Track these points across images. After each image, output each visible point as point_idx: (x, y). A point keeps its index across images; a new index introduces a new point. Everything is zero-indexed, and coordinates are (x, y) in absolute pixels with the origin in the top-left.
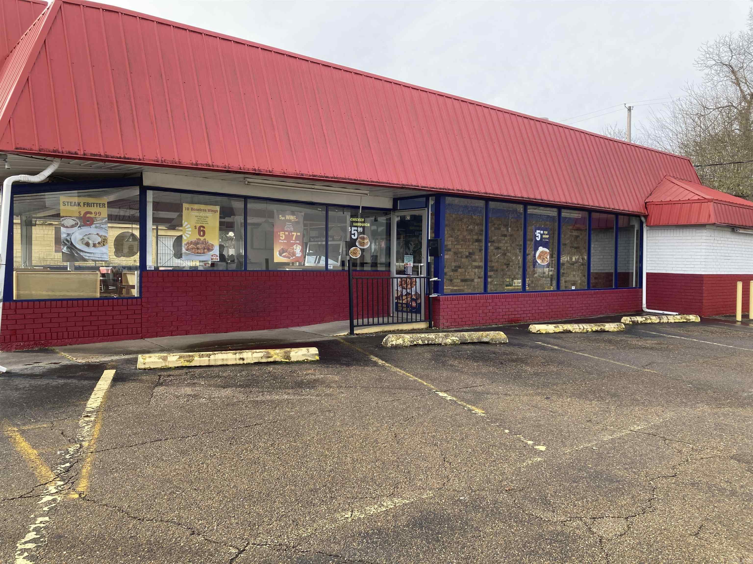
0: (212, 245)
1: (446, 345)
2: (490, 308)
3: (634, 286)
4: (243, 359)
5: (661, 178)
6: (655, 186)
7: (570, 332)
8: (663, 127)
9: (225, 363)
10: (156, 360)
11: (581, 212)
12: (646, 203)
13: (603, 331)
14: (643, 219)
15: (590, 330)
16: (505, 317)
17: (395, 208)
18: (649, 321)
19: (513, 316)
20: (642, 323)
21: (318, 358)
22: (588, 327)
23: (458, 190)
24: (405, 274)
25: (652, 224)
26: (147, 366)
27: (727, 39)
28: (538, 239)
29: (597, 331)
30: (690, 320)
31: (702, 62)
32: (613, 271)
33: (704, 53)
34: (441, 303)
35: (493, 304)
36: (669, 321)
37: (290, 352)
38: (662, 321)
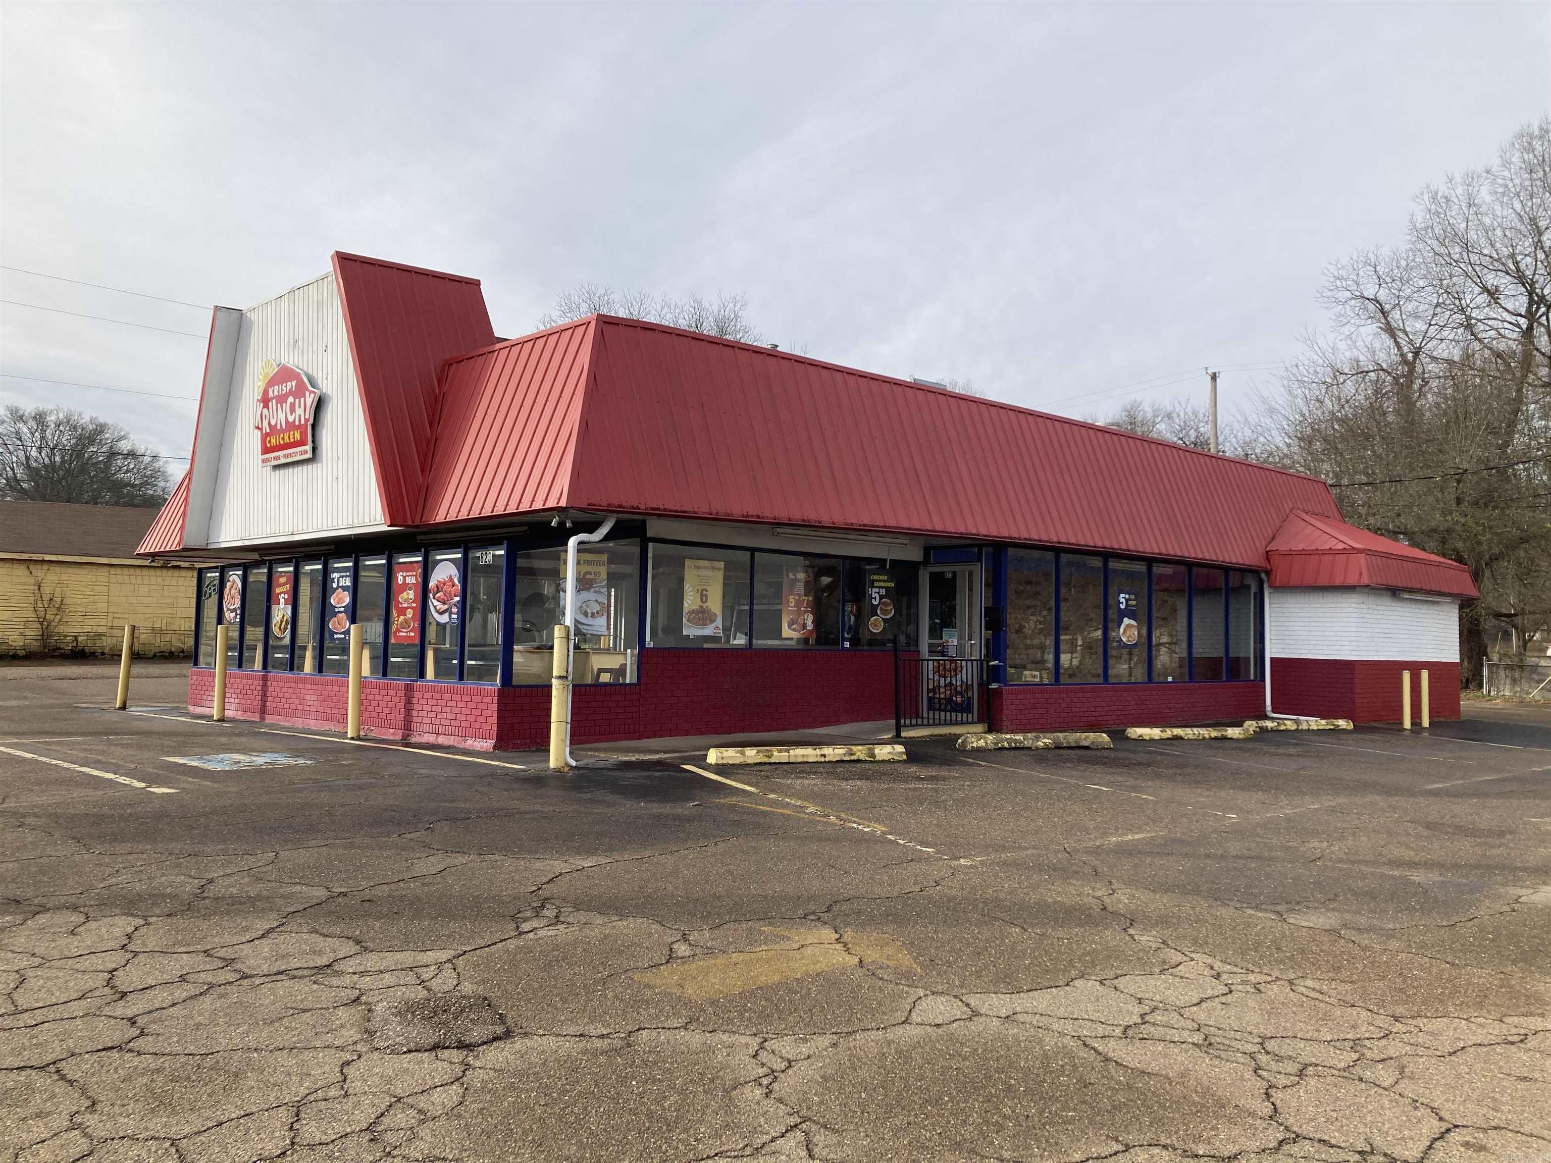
0: (715, 615)
1: (1037, 749)
2: (1064, 705)
3: (1252, 678)
4: (824, 756)
5: (1285, 510)
6: (1278, 525)
7: (1181, 738)
8: (1272, 411)
9: (805, 760)
10: (734, 755)
11: (1171, 566)
12: (1267, 552)
13: (1224, 738)
14: (1263, 576)
15: (1207, 736)
16: (1083, 719)
17: (926, 562)
18: (1283, 728)
19: (1094, 719)
20: (1272, 730)
21: (905, 757)
22: (1205, 732)
23: (1026, 539)
24: (943, 656)
25: (1277, 585)
26: (725, 762)
27: (1371, 255)
28: (1123, 606)
29: (1216, 738)
30: (1338, 726)
31: (1330, 293)
32: (1221, 653)
33: (1332, 279)
34: (1005, 697)
35: (1068, 700)
36: (1311, 728)
37: (874, 749)
38: (1300, 728)
